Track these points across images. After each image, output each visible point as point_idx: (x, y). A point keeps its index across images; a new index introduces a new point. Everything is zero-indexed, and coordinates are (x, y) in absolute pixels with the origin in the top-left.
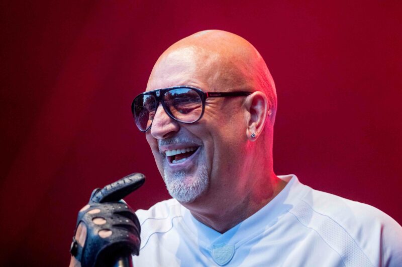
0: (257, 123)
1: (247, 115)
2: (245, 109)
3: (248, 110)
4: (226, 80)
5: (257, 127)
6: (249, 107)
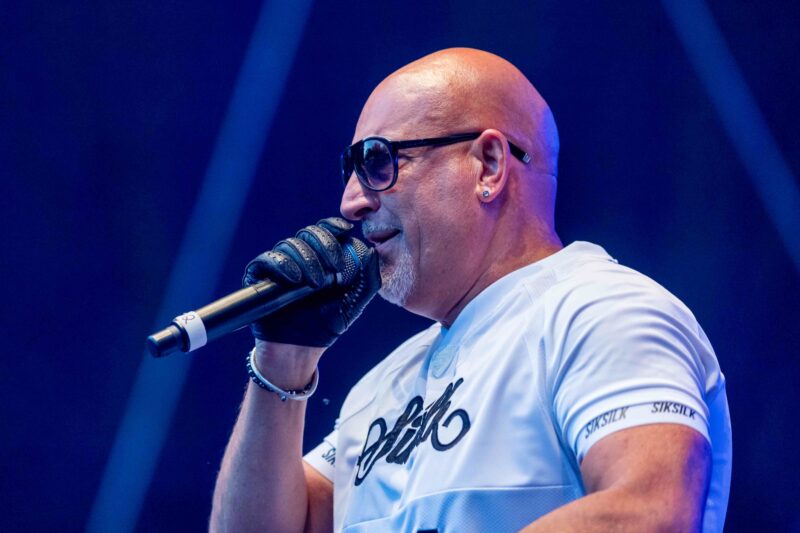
0: (494, 177)
2: (474, 158)
6: (481, 154)
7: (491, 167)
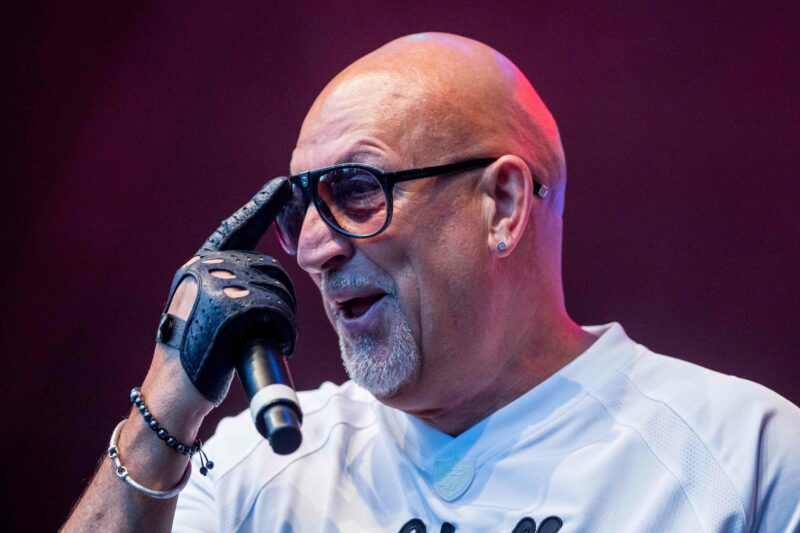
2: (484, 194)
6: (492, 188)
7: (506, 206)
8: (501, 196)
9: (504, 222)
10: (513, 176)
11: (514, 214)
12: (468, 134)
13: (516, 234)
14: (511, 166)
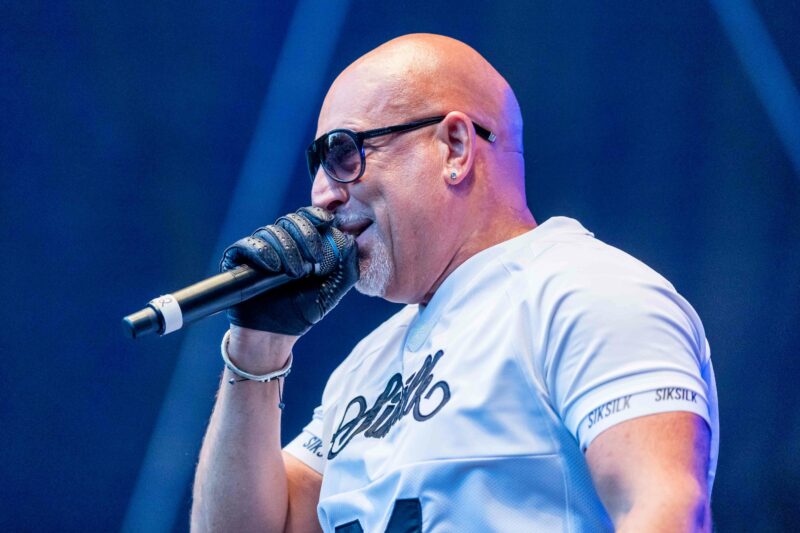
0: (461, 159)
1: (444, 148)
2: (440, 142)
3: (444, 141)
4: (397, 107)
5: (463, 163)
6: (447, 137)
7: (457, 149)
8: (454, 141)
9: (456, 161)
10: (460, 126)
11: (464, 153)
12: (421, 100)
13: (466, 168)
14: (458, 119)
